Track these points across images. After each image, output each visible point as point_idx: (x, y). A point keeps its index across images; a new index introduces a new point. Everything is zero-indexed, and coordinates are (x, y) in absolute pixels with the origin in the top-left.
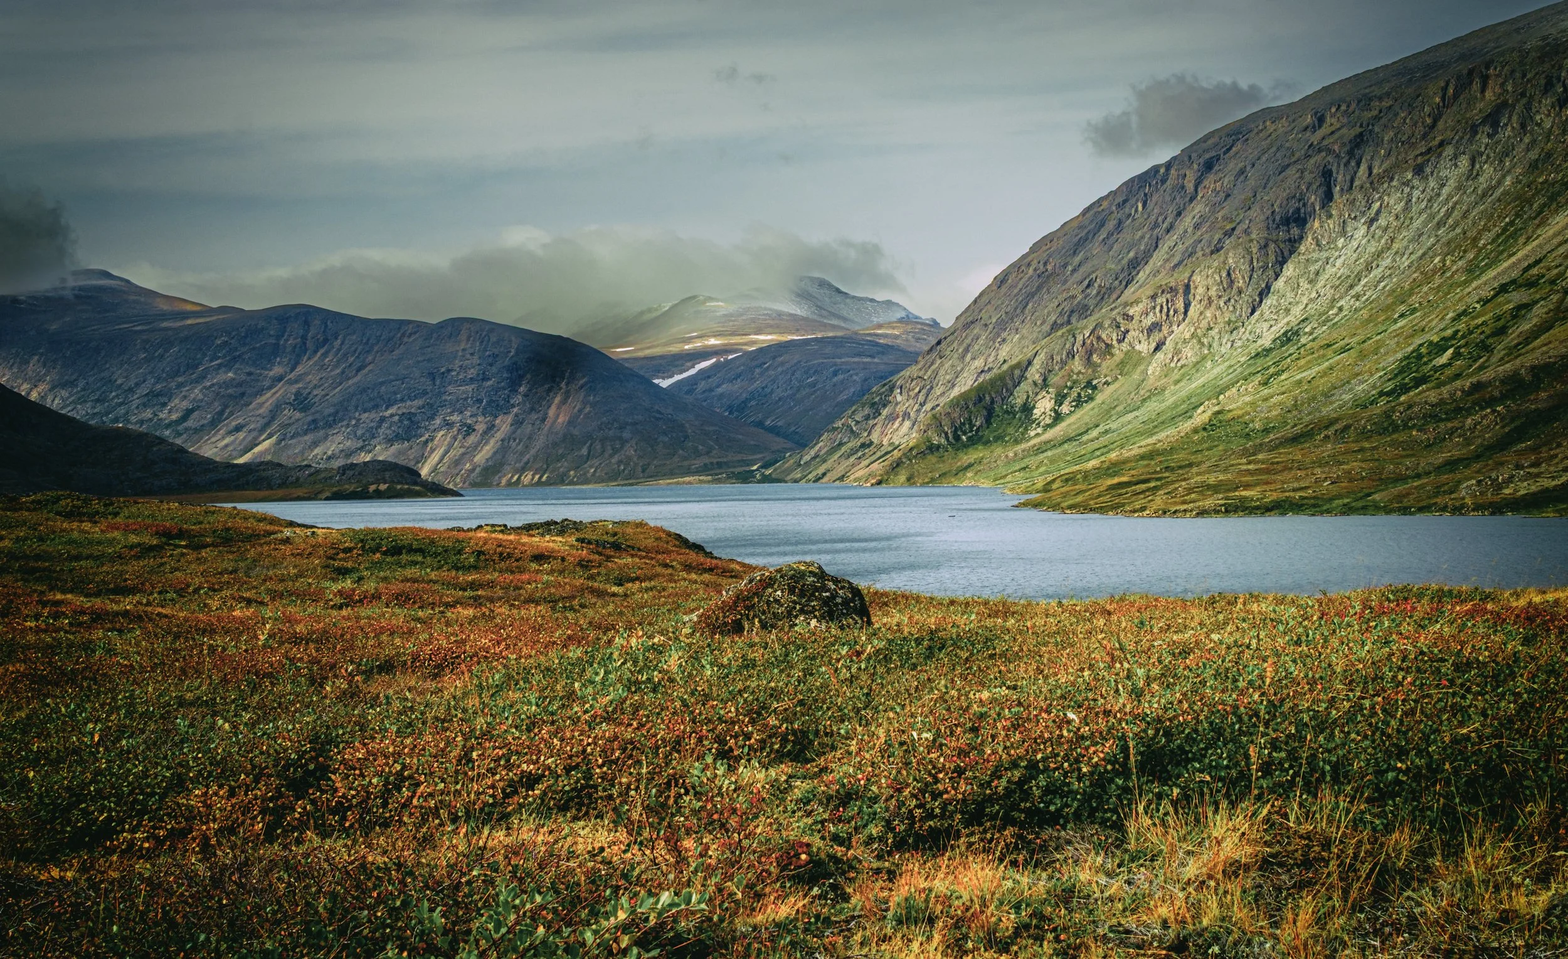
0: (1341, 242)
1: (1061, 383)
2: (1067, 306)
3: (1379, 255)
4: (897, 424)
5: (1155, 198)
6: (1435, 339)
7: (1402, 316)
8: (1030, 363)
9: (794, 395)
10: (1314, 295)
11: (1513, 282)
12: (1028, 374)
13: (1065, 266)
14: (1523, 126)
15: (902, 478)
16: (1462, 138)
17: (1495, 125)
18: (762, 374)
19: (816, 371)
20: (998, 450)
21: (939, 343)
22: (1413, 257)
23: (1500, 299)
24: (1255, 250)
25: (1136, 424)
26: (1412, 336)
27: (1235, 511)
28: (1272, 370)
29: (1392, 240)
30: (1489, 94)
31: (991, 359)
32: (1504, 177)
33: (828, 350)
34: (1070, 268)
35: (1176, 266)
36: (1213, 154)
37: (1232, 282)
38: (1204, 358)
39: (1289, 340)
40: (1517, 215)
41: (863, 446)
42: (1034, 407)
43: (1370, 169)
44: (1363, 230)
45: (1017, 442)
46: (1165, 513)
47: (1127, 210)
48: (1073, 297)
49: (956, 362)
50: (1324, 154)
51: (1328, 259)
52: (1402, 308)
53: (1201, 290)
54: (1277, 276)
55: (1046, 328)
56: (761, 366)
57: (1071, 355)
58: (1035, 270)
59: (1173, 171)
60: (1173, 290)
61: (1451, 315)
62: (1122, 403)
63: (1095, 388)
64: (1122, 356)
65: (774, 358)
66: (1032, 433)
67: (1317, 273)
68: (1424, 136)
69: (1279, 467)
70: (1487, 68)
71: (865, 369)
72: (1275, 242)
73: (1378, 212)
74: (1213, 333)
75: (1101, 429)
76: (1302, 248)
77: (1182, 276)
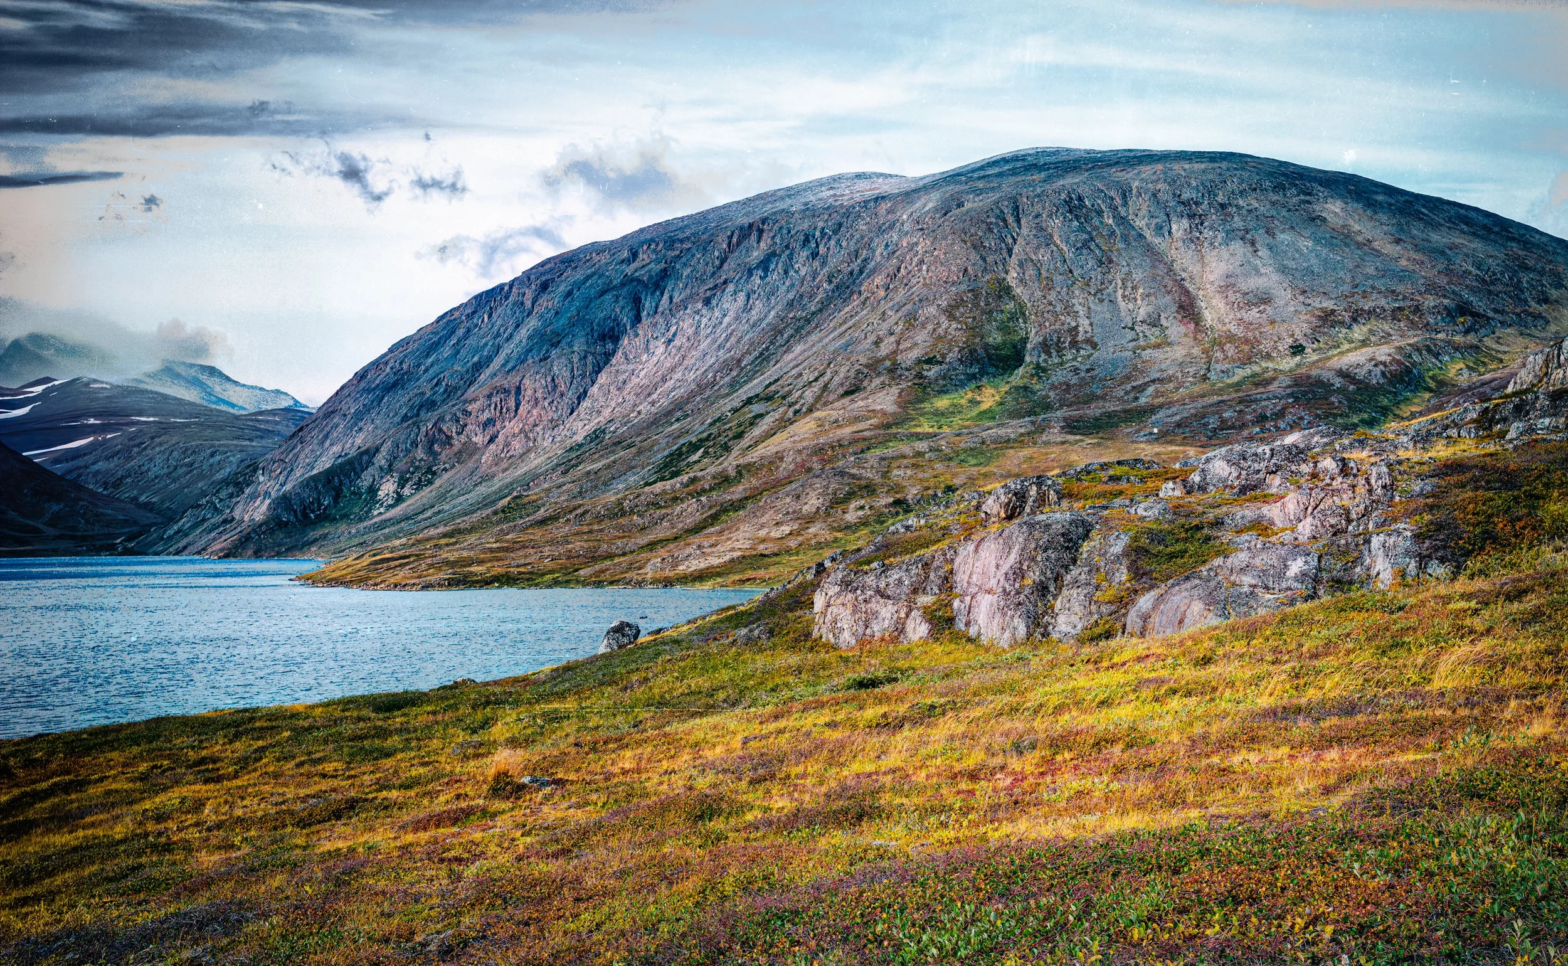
0: (644, 357)
1: (404, 468)
2: (417, 401)
3: (673, 369)
4: (258, 502)
5: (499, 311)
6: (694, 440)
7: (678, 420)
8: (377, 450)
9: (170, 473)
10: (620, 400)
11: (757, 396)
12: (375, 460)
13: (419, 366)
14: (786, 272)
15: (250, 552)
16: (741, 278)
17: (766, 270)
18: (139, 453)
19: (194, 452)
20: (342, 527)
21: (301, 429)
22: (698, 372)
23: (746, 409)
24: (575, 360)
25: (465, 505)
26: (679, 437)
27: (457, 585)
28: (573, 462)
29: (684, 357)
30: (762, 245)
31: (348, 445)
32: (769, 311)
33: (208, 432)
34: (423, 368)
35: (509, 371)
36: (549, 277)
37: (556, 386)
38: (529, 450)
39: (597, 437)
40: (772, 343)
41: (225, 522)
42: (379, 489)
43: (671, 298)
44: (662, 349)
45: (361, 520)
46: (396, 586)
47: (475, 321)
48: (423, 394)
49: (316, 448)
50: (635, 283)
51: (633, 371)
52: (679, 414)
53: (529, 392)
54: (593, 383)
55: (397, 419)
56: (138, 445)
57: (415, 444)
58: (392, 368)
59: (514, 290)
60: (506, 391)
61: (709, 421)
62: (456, 487)
63: (434, 474)
64: (460, 446)
65: (152, 438)
66: (376, 513)
67: (625, 382)
68: (714, 273)
69: (517, 546)
70: (763, 224)
71: (241, 451)
72: (593, 354)
73: (674, 335)
74: (538, 429)
75: (436, 509)
76: (614, 361)
77: (513, 379)
